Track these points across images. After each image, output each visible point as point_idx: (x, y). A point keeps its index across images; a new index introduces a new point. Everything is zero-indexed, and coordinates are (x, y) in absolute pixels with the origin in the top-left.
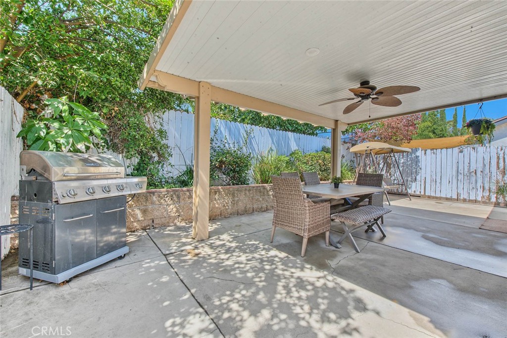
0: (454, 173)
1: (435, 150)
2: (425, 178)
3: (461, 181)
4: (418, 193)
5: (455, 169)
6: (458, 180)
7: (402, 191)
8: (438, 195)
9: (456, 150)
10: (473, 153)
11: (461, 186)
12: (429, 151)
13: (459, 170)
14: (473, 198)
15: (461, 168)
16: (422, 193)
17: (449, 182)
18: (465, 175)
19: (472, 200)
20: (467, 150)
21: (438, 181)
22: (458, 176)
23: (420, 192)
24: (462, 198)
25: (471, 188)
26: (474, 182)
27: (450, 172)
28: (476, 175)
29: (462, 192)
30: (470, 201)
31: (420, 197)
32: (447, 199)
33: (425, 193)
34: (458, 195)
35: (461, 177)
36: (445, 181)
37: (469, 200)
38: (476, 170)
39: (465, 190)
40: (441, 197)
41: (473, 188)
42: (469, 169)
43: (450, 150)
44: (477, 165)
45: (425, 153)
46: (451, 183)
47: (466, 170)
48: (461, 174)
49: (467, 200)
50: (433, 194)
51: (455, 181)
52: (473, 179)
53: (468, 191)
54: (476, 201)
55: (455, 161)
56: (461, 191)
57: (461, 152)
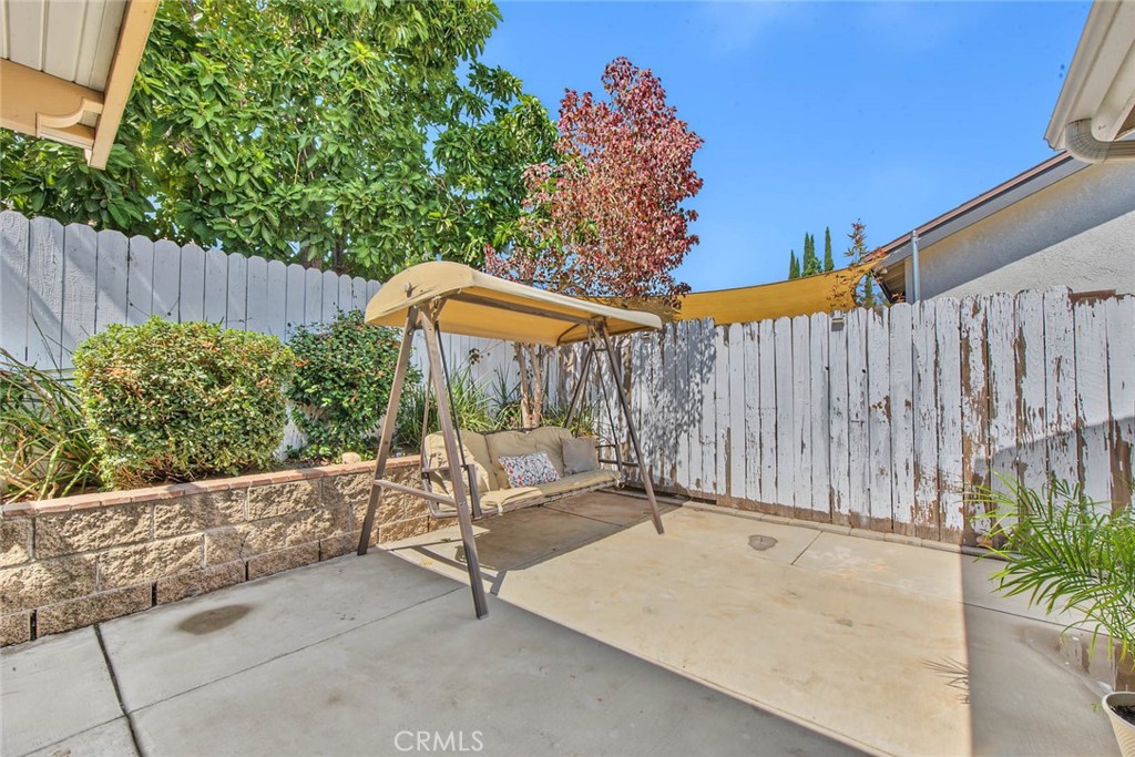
0: (818, 410)
1: (755, 326)
2: (729, 429)
3: (839, 444)
4: (708, 489)
5: (819, 394)
6: (830, 437)
7: (662, 479)
8: (769, 499)
9: (821, 320)
10: (878, 331)
11: (841, 463)
12: (736, 330)
13: (834, 397)
14: (881, 511)
15: (838, 390)
16: (722, 490)
17: (803, 445)
18: (853, 418)
19: (879, 521)
20: (857, 319)
21: (769, 442)
22: (829, 422)
23: (715, 485)
24: (844, 511)
25: (875, 471)
26: (883, 445)
27: (804, 403)
28: (889, 416)
29: (844, 488)
30: (876, 524)
31: (714, 502)
32: (798, 513)
33: (728, 490)
34: (831, 502)
35: (839, 427)
36: (788, 443)
37: (870, 519)
38: (887, 398)
39: (856, 478)
40: (779, 505)
41: (882, 472)
42: (866, 394)
43: (801, 321)
44: (890, 380)
45: (726, 338)
46: (806, 451)
47: (856, 398)
48: (839, 413)
49: (864, 521)
50: (754, 496)
51: (820, 443)
52: (881, 433)
53: (864, 485)
54: (892, 526)
55: (819, 365)
56: (841, 485)
57: (837, 326)
